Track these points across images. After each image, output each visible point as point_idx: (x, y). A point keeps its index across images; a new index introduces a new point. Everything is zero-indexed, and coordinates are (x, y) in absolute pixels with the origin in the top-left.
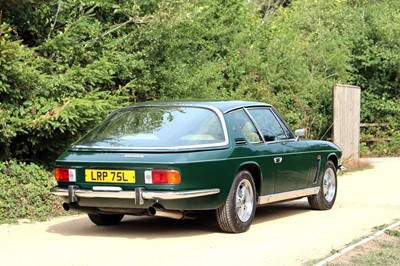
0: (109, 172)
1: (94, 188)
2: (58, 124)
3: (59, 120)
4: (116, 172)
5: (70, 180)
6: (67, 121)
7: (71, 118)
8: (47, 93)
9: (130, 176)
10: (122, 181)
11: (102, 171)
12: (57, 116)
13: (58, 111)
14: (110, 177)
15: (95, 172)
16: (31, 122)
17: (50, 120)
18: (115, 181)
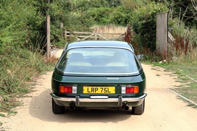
0: (99, 88)
1: (91, 97)
4: (104, 88)
5: (73, 93)
9: (112, 90)
10: (107, 93)
11: (95, 87)
14: (99, 90)
15: (90, 88)
18: (103, 92)
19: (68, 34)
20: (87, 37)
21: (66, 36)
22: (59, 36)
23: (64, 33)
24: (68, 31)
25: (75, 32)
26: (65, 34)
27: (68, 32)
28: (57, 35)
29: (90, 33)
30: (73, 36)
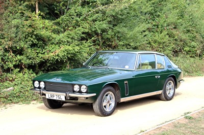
2: (57, 58)
3: (58, 55)
6: (61, 56)
8: (55, 42)
12: (57, 54)
13: (58, 52)
16: (46, 56)
17: (53, 55)
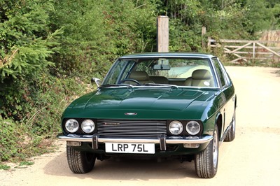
2: (11, 71)
3: (13, 68)
6: (20, 68)
7: (23, 65)
13: (10, 59)
17: (5, 67)
19: (212, 43)
20: (240, 47)
21: (210, 46)
22: (199, 47)
23: (207, 43)
24: (212, 38)
25: (222, 41)
26: (209, 44)
27: (212, 41)
28: (195, 45)
29: (245, 41)
30: (220, 46)
